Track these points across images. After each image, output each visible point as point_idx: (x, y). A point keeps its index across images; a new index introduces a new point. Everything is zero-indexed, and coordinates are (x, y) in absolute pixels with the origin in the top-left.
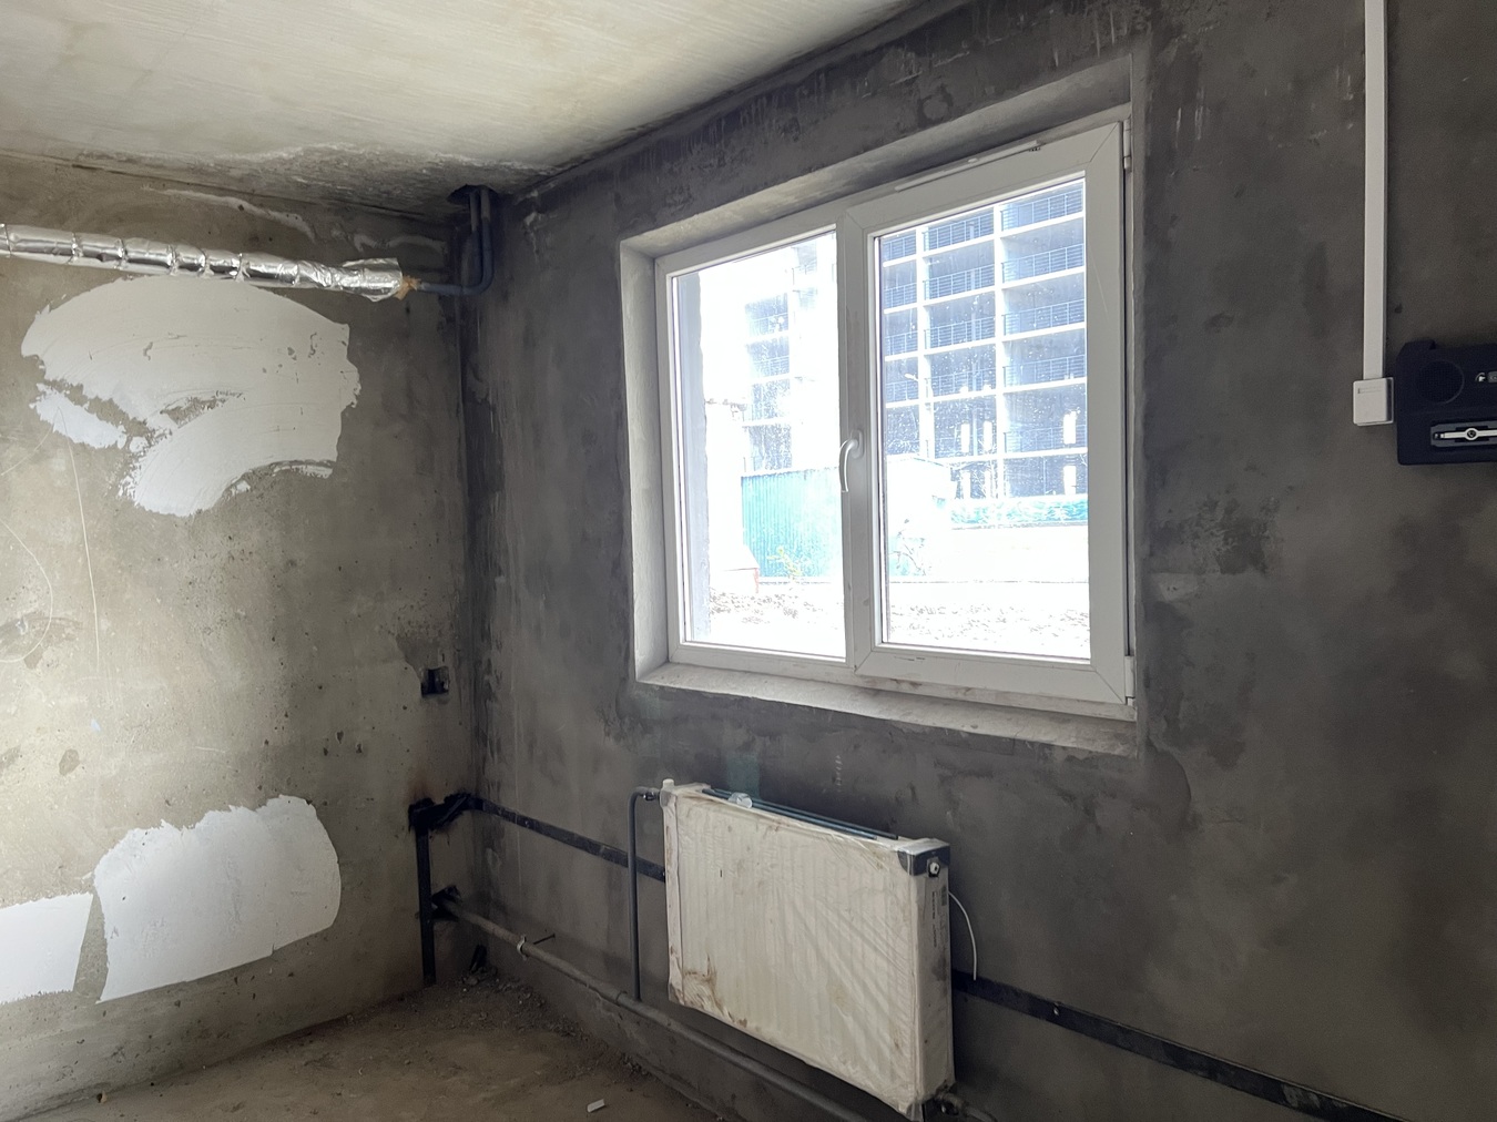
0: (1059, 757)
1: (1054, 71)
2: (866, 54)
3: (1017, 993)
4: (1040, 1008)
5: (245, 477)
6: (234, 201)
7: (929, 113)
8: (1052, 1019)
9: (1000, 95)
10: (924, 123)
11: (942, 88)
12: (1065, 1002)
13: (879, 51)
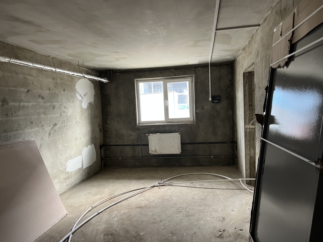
0: (189, 124)
1: (187, 74)
2: (169, 68)
3: (186, 143)
4: (188, 144)
5: (89, 104)
6: (86, 69)
7: (176, 74)
8: (189, 144)
9: (183, 75)
10: (176, 76)
11: (177, 73)
12: (190, 142)
13: (171, 68)
